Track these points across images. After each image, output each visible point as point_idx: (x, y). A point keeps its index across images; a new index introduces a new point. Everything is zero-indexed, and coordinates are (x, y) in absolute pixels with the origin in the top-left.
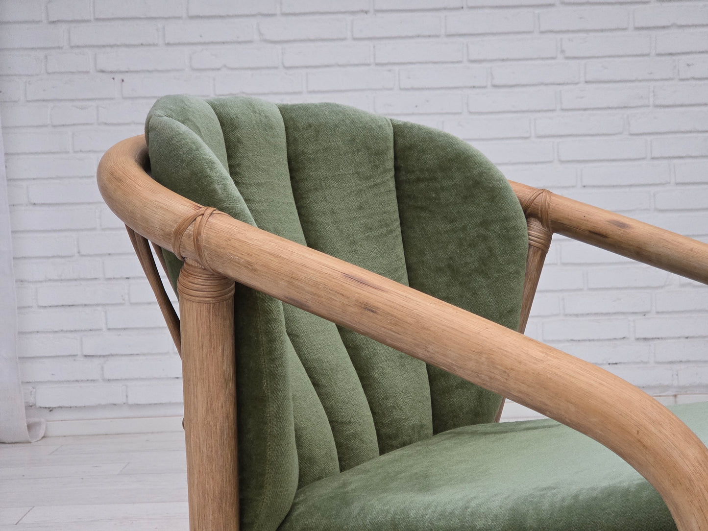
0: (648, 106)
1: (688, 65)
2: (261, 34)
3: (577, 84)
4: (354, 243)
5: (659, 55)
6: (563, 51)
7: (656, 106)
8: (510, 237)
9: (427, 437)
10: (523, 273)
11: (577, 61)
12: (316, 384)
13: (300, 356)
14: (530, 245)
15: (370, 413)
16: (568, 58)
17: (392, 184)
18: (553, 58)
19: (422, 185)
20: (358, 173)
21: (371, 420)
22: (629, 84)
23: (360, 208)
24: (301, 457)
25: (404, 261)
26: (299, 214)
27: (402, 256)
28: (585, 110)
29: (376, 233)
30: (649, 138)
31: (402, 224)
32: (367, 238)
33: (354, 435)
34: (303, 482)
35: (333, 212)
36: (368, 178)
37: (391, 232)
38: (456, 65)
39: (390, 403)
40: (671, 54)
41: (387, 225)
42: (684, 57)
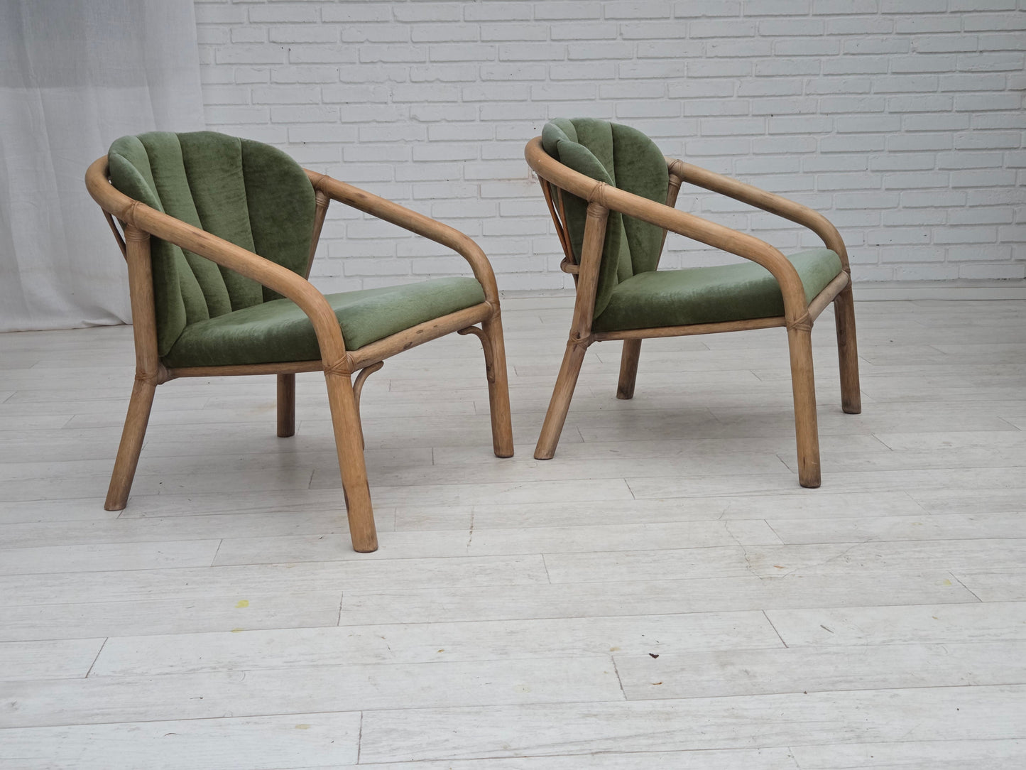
0: (683, 77)
1: (713, 46)
2: (395, 16)
3: (631, 59)
4: (221, 205)
5: (692, 38)
6: (621, 34)
7: (689, 77)
8: (305, 201)
9: (259, 303)
10: (312, 221)
11: (632, 42)
12: (197, 277)
13: (190, 265)
14: (317, 205)
15: (226, 291)
16: (625, 39)
17: (241, 174)
18: (614, 39)
19: (257, 175)
20: (222, 169)
21: (227, 295)
22: (669, 60)
23: (224, 187)
24: (187, 312)
25: (248, 214)
26: (191, 191)
27: (247, 212)
28: (637, 79)
29: (232, 200)
30: (682, 101)
31: (247, 195)
32: (228, 202)
33: (218, 301)
34: (189, 322)
35: (209, 190)
36: (227, 171)
37: (240, 199)
38: (541, 43)
39: (238, 286)
40: (701, 38)
41: (238, 196)
42: (710, 40)
